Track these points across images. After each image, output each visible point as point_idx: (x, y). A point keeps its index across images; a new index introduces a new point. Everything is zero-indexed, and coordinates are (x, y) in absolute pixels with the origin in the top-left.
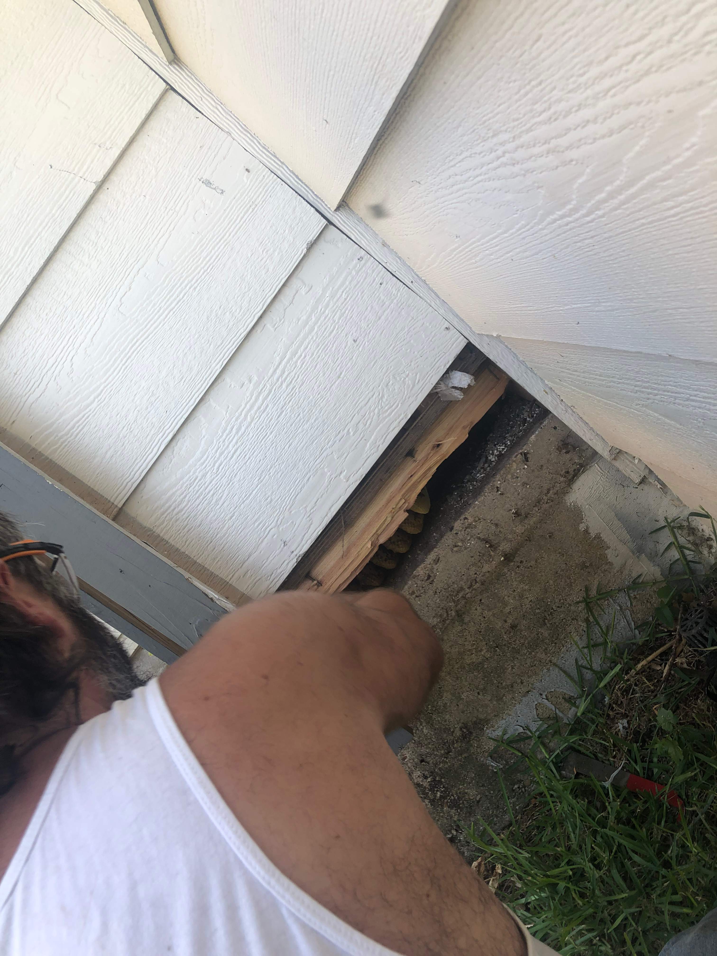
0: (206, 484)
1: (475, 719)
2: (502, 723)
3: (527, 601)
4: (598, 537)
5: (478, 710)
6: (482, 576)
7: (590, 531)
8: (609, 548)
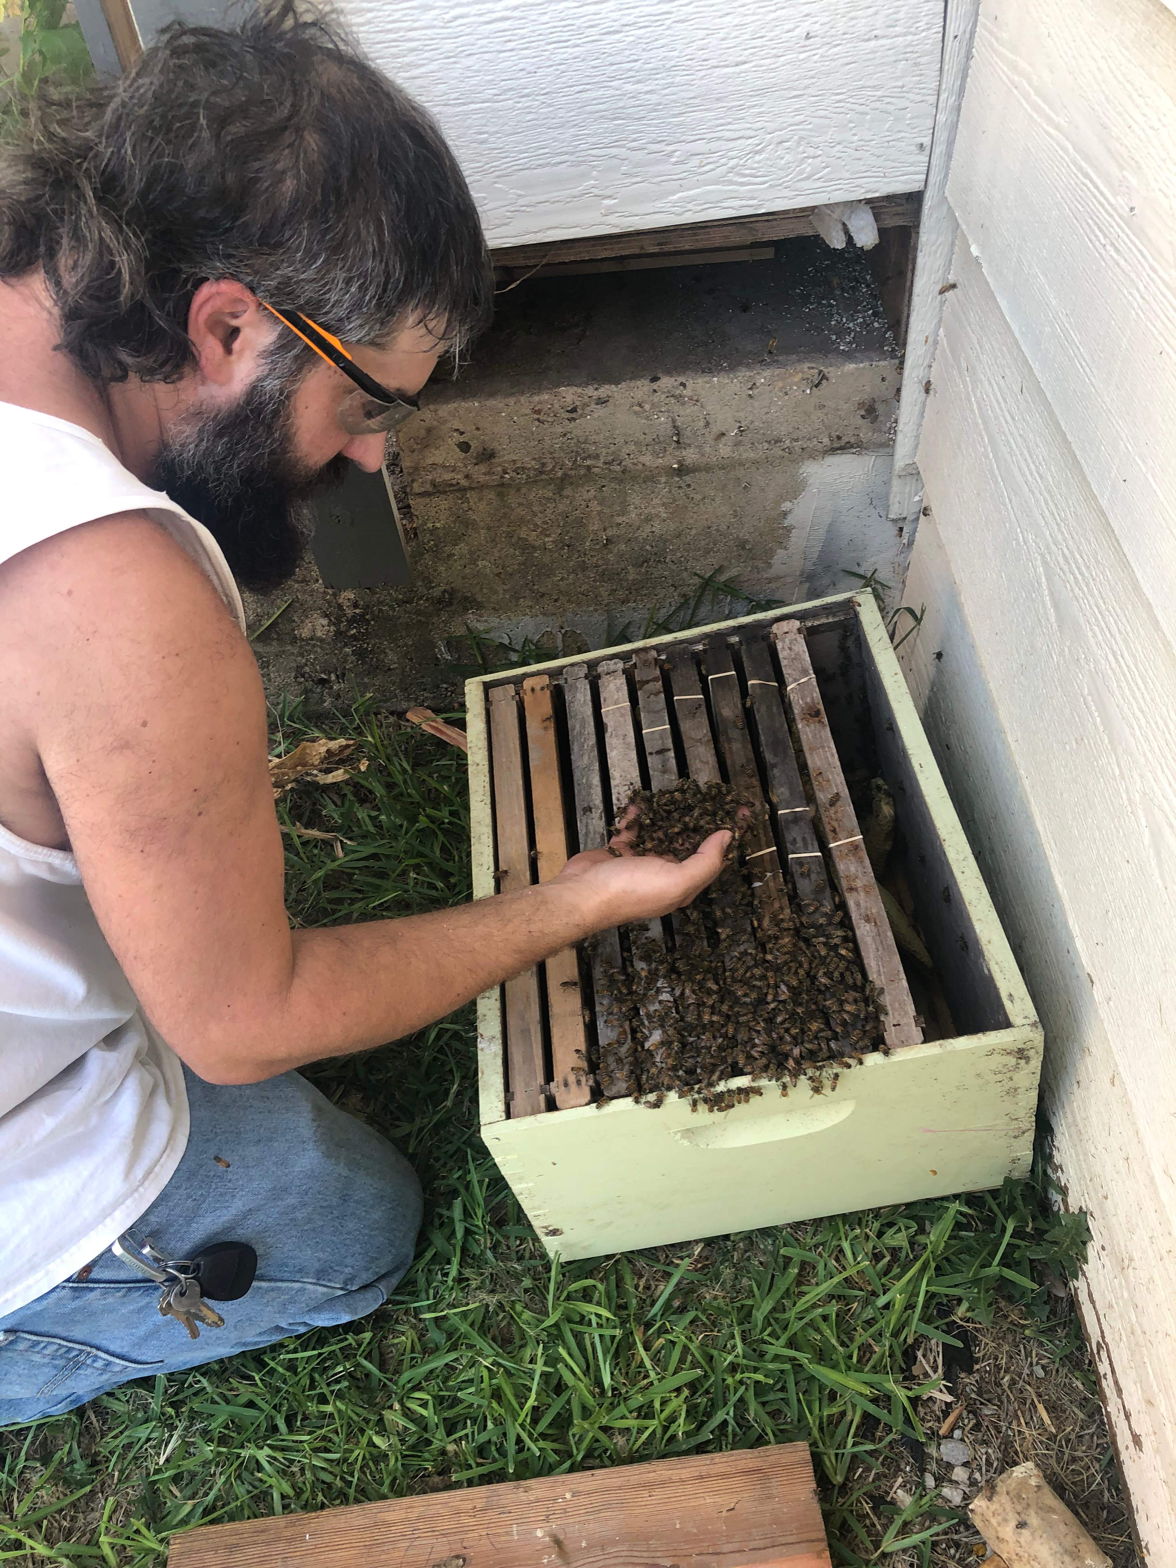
0: (416, 25)
1: (469, 595)
2: (494, 621)
3: (648, 529)
4: (789, 530)
5: (482, 589)
6: (634, 464)
7: (789, 517)
8: (786, 548)
